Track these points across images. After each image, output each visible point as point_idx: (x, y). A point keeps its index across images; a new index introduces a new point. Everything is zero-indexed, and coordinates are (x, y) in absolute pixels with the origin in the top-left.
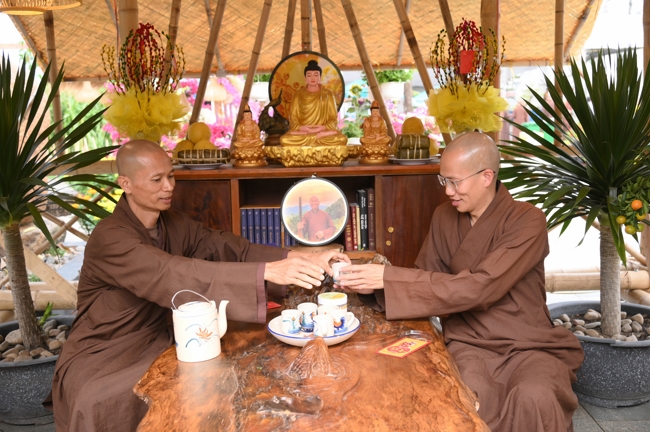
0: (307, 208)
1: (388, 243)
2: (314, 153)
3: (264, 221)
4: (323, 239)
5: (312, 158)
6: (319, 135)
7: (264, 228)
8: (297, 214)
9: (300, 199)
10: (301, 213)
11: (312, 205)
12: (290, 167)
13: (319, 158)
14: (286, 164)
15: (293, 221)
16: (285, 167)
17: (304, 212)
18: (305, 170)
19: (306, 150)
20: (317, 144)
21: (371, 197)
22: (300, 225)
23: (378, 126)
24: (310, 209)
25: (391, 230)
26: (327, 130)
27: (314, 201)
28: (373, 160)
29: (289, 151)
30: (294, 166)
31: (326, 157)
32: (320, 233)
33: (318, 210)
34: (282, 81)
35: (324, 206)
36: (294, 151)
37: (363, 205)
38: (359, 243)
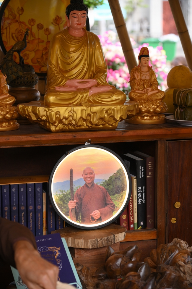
0: (79, 182)
1: (174, 220)
2: (89, 115)
3: (23, 200)
4: (100, 219)
5: (85, 120)
6: (92, 92)
7: (23, 208)
8: (67, 190)
9: (71, 171)
10: (72, 188)
11: (85, 179)
12: (57, 132)
13: (95, 120)
14: (53, 128)
15: (63, 200)
16: (49, 131)
17: (76, 187)
18: (79, 136)
19: (79, 112)
20: (91, 103)
21: (150, 165)
22: (72, 205)
23: (148, 78)
24: (83, 183)
25: (178, 205)
26: (98, 85)
27: (89, 174)
28: (147, 120)
29: (58, 113)
30: (61, 131)
31: (102, 119)
32: (96, 213)
33: (93, 184)
34: (14, 18)
35: (100, 179)
36: (64, 112)
37: (141, 175)
38: (136, 221)
